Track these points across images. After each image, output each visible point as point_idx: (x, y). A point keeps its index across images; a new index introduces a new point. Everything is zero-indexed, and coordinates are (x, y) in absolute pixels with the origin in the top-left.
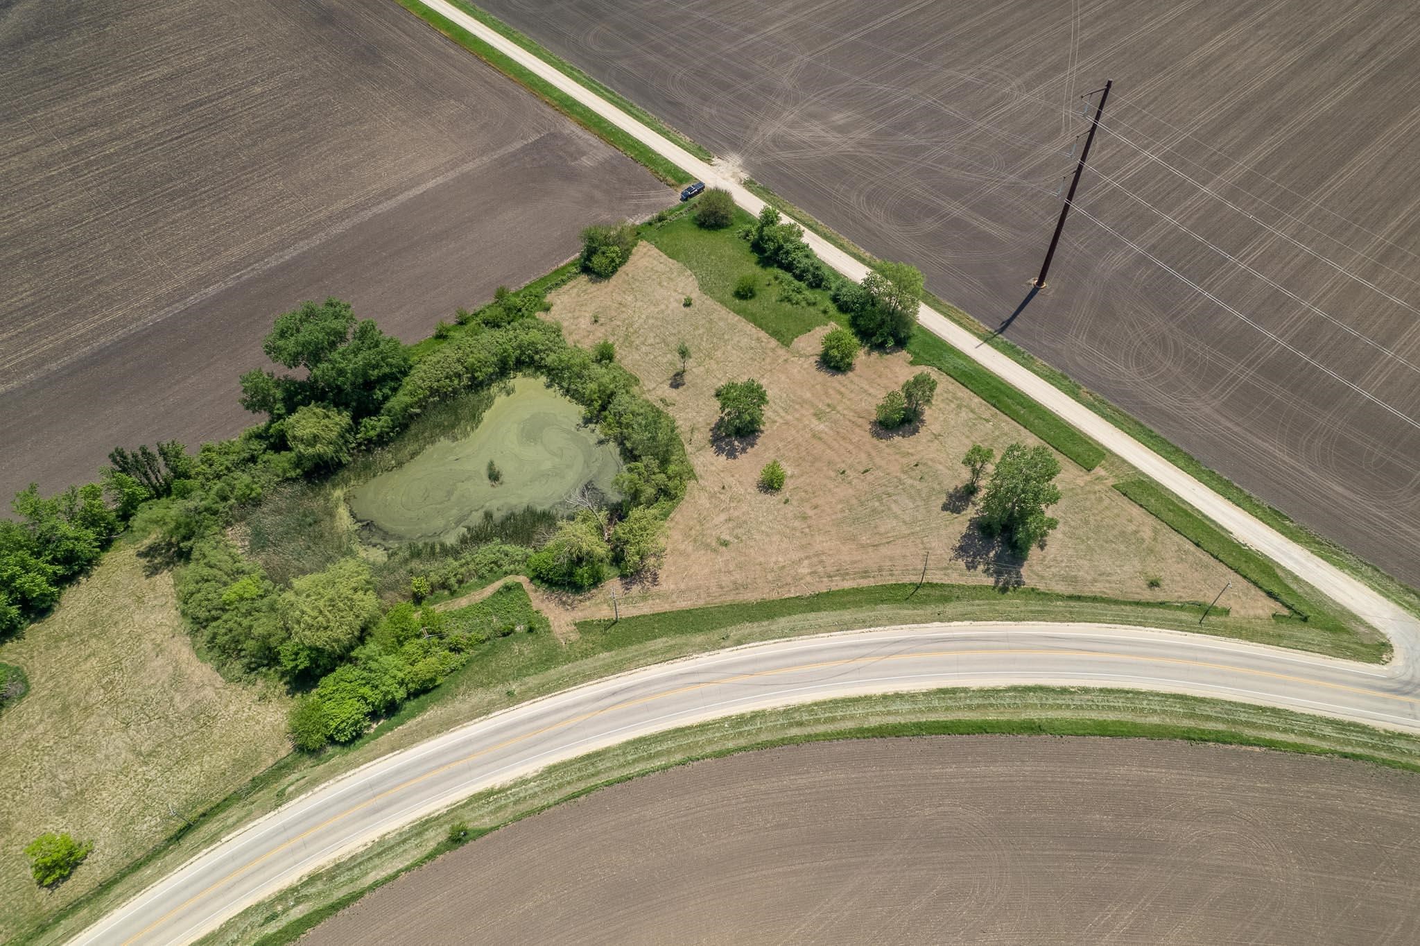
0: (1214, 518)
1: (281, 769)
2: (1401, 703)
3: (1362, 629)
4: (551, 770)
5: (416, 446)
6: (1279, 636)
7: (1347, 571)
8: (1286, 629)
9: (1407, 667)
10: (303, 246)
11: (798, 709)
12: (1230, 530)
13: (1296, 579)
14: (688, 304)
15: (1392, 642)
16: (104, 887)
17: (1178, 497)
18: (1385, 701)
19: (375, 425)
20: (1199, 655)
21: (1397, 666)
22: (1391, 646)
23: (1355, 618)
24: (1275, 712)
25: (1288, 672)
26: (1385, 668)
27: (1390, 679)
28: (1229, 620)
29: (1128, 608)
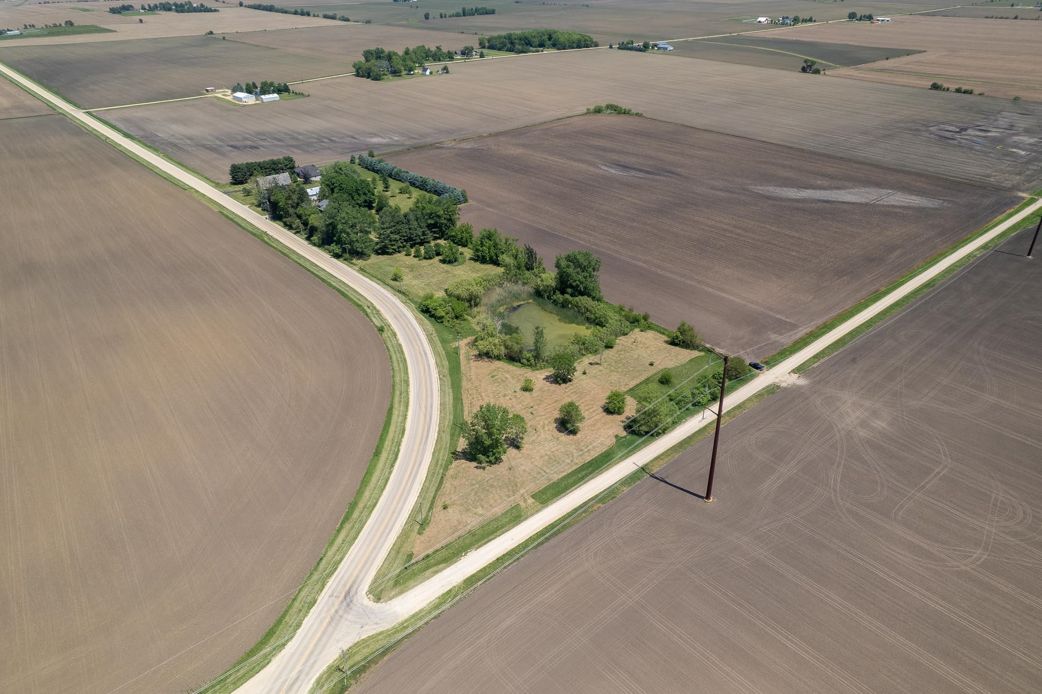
0: (488, 544)
1: (415, 303)
2: (340, 593)
3: (393, 593)
4: (400, 345)
5: (555, 312)
6: (398, 552)
7: (437, 601)
8: (402, 557)
9: (362, 604)
10: (669, 275)
11: (408, 395)
12: (478, 550)
13: (436, 572)
14: (651, 364)
15: (379, 605)
16: (388, 285)
17: (507, 531)
18: (345, 585)
19: (559, 296)
20: (395, 515)
21: (363, 598)
22: (377, 602)
23: (401, 593)
24: (355, 538)
25: (375, 547)
26: (364, 592)
27: (356, 593)
28: (414, 534)
29: (432, 495)
